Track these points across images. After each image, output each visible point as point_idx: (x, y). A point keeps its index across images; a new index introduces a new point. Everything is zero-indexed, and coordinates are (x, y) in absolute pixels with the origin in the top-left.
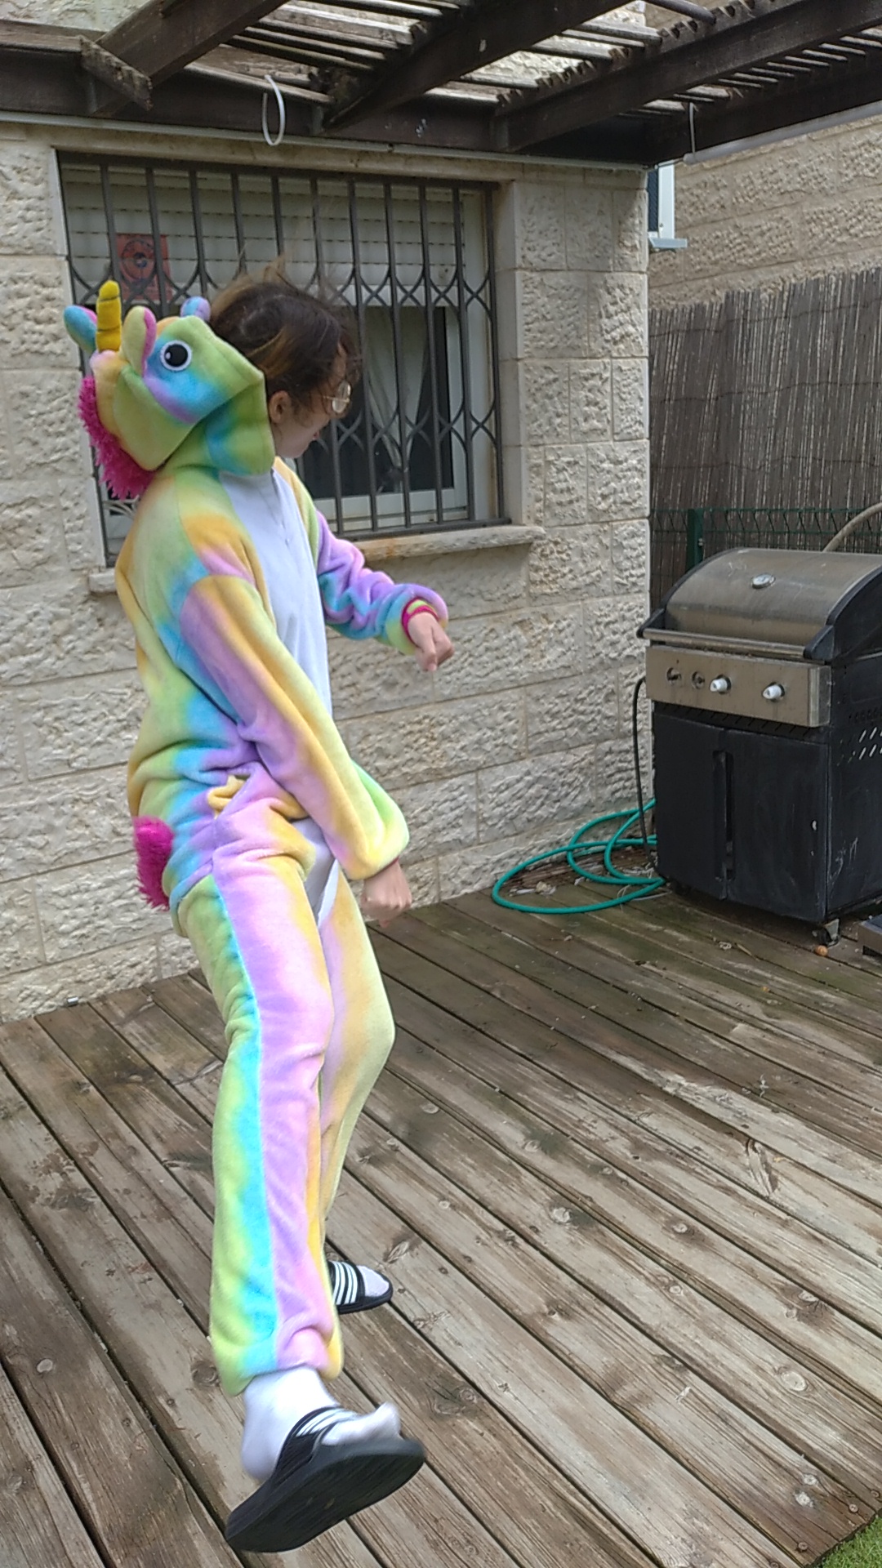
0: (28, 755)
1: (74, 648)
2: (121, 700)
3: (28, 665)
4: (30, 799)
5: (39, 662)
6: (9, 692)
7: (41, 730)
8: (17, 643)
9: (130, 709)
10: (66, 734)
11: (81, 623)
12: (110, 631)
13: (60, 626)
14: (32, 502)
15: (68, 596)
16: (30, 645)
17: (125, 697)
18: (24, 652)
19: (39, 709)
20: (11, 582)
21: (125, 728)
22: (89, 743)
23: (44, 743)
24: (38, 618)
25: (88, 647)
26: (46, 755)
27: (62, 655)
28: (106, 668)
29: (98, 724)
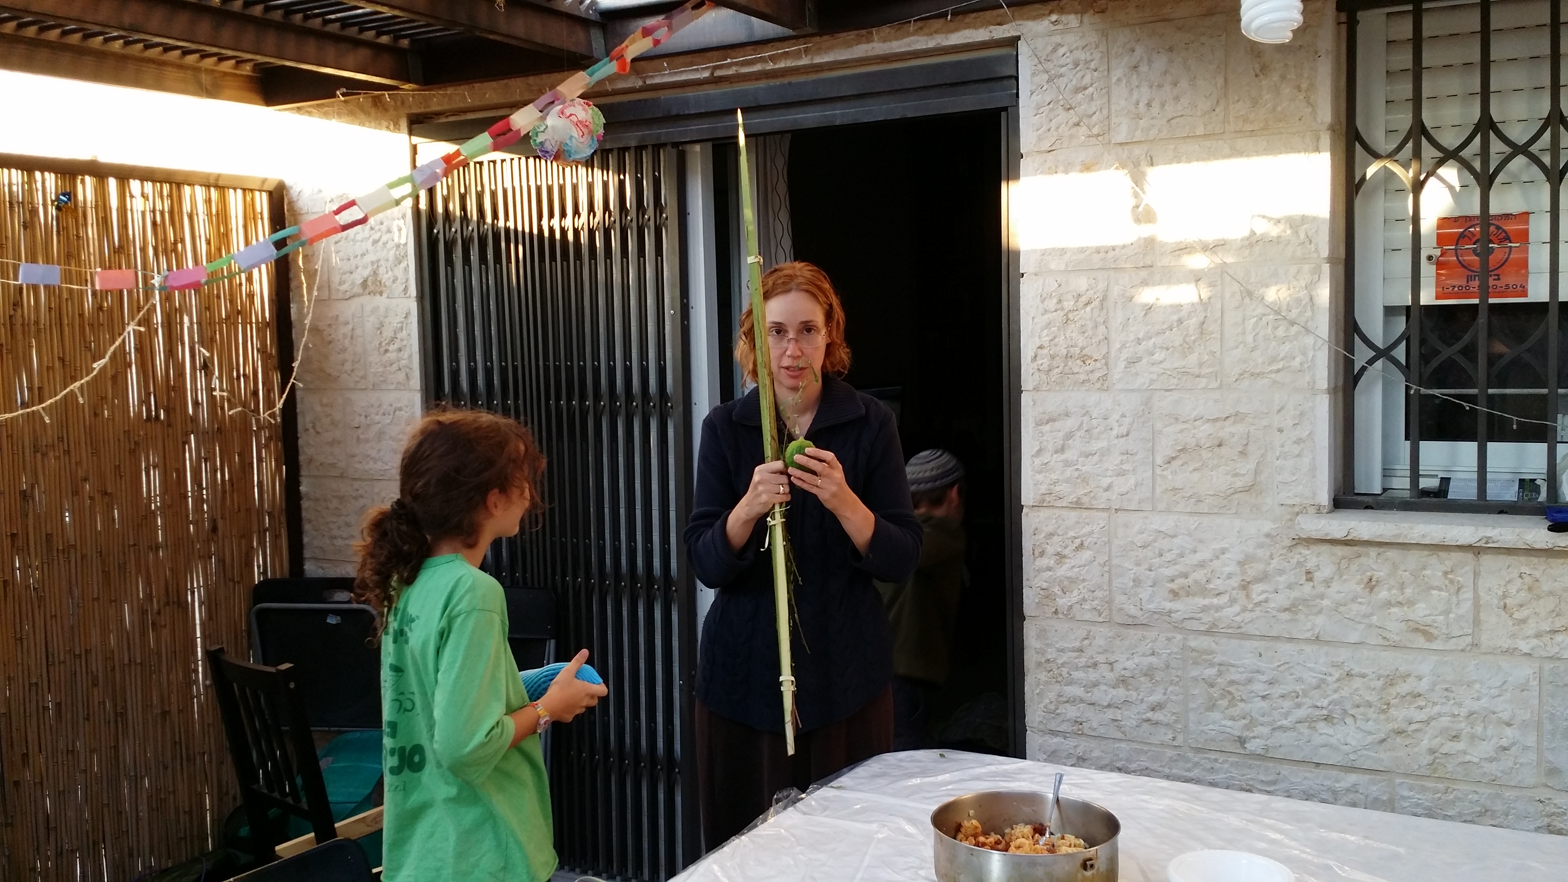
0: (1192, 716)
1: (1266, 601)
2: (1323, 681)
3: (1205, 609)
4: (1188, 770)
5: (1219, 608)
6: (1179, 637)
7: (1212, 690)
8: (1196, 582)
9: (1336, 696)
10: (1241, 705)
11: (1281, 572)
12: (1321, 589)
13: (1253, 571)
14: (1238, 417)
15: (1268, 535)
16: (1212, 586)
17: (1329, 679)
18: (1203, 591)
19: (1212, 665)
20: (1203, 507)
21: (1328, 719)
22: (1270, 724)
23: (1212, 706)
24: (1227, 555)
25: (1287, 604)
26: (1214, 723)
27: (1250, 606)
28: (1308, 635)
29: (1287, 704)
